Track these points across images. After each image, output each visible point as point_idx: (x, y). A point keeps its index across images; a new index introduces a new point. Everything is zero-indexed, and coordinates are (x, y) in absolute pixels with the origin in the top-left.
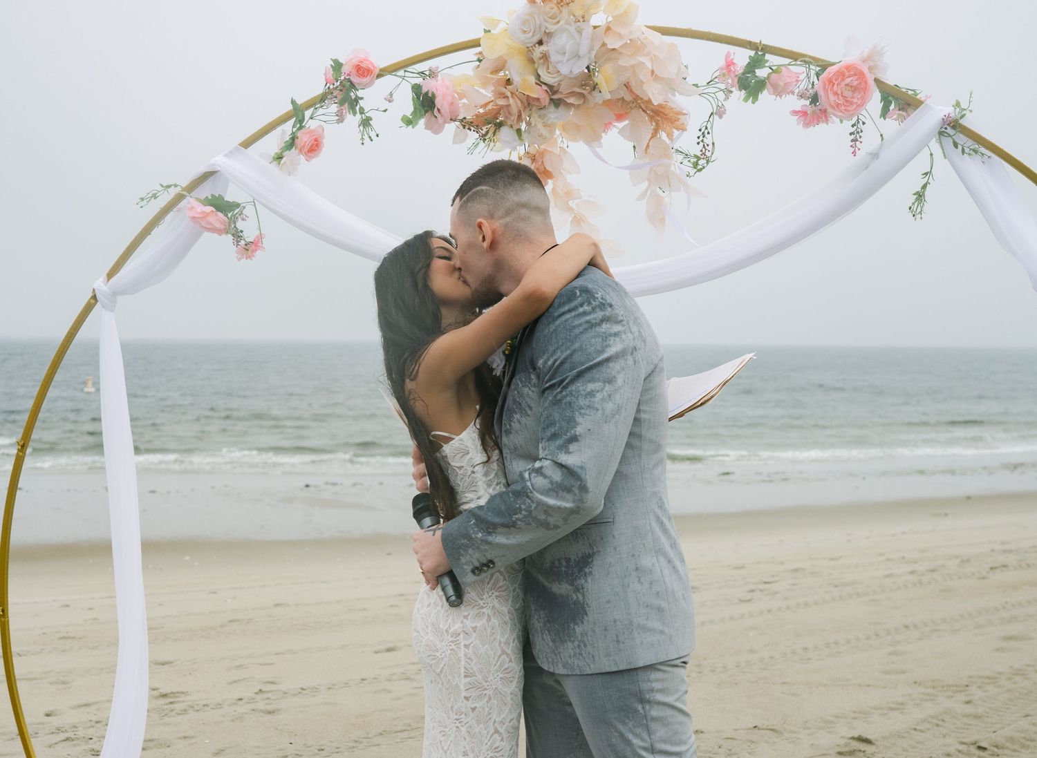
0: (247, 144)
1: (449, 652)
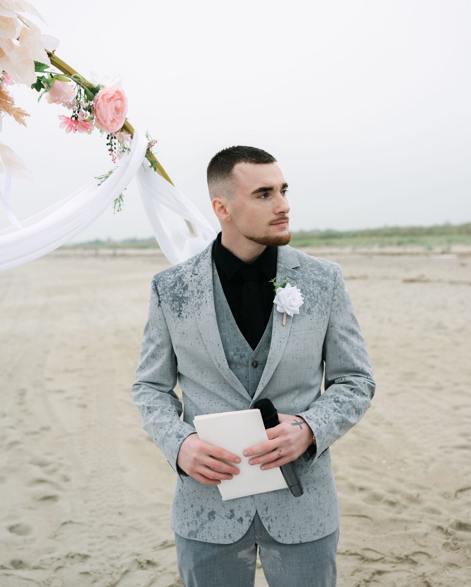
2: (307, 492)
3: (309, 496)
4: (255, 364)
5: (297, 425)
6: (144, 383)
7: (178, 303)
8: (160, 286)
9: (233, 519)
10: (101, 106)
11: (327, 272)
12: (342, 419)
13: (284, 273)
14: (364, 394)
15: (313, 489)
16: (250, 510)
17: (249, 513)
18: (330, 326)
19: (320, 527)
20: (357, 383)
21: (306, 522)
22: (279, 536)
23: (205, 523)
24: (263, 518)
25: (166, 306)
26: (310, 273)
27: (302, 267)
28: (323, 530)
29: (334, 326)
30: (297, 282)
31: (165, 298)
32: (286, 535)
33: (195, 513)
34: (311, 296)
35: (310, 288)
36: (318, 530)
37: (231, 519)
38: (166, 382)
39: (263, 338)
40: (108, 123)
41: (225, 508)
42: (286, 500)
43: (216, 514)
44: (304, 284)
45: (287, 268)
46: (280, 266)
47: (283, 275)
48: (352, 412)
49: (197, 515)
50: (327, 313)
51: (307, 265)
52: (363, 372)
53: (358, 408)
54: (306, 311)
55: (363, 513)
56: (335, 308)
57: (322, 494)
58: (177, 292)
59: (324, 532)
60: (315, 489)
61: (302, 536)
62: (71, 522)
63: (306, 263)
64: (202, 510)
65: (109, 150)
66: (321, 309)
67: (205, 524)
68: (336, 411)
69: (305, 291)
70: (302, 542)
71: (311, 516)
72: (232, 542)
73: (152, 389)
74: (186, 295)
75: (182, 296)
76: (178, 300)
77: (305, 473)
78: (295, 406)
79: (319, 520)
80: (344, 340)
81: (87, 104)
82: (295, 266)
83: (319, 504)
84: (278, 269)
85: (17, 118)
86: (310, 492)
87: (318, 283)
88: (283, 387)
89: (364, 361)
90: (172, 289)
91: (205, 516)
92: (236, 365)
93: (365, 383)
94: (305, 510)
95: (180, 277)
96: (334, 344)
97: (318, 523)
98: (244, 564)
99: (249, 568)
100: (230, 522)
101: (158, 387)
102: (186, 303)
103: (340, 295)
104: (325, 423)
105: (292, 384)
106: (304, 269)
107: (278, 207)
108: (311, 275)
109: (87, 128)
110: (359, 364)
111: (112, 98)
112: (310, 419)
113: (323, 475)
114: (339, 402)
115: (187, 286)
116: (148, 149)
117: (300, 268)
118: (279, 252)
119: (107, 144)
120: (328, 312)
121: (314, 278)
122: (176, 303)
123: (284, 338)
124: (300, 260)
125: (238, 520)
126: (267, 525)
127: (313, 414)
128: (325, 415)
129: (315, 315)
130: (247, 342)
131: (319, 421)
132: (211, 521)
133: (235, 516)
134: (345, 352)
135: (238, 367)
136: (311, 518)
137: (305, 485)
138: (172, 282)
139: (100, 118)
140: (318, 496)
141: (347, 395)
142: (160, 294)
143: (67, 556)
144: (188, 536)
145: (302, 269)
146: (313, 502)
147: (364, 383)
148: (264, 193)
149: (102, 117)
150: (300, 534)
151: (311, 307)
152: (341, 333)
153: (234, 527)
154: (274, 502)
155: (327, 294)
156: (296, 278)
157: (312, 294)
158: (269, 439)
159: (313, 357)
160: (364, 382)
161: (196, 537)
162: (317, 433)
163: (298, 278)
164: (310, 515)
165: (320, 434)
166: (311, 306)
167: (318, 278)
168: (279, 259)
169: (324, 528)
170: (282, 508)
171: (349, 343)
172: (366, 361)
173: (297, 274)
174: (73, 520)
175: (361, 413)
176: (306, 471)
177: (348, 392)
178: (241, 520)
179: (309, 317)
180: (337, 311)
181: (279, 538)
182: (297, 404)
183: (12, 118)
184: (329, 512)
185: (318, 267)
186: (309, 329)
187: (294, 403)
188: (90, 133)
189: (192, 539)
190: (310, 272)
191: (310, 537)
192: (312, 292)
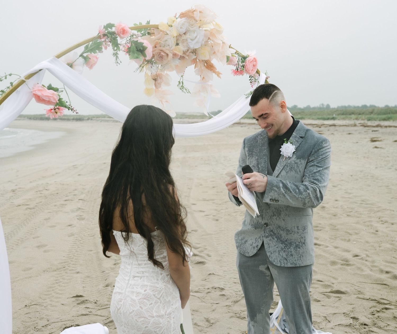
0: (59, 57)
1: (167, 322)
5: (262, 176)
8: (246, 140)
10: (248, 65)
31: (247, 145)
40: (250, 71)
46: (294, 134)
47: (293, 138)
55: (384, 283)
58: (253, 143)
62: (213, 274)
75: (255, 145)
76: (252, 146)
81: (242, 64)
82: (302, 136)
84: (292, 135)
85: (218, 75)
90: (251, 142)
95: (256, 137)
98: (264, 275)
99: (267, 277)
102: (256, 148)
109: (241, 74)
111: (252, 61)
115: (257, 141)
116: (266, 80)
119: (249, 80)
138: (252, 139)
139: (247, 70)
142: (245, 143)
143: (213, 288)
149: (248, 69)
156: (299, 141)
173: (301, 139)
174: (214, 273)
183: (216, 76)
188: (243, 75)
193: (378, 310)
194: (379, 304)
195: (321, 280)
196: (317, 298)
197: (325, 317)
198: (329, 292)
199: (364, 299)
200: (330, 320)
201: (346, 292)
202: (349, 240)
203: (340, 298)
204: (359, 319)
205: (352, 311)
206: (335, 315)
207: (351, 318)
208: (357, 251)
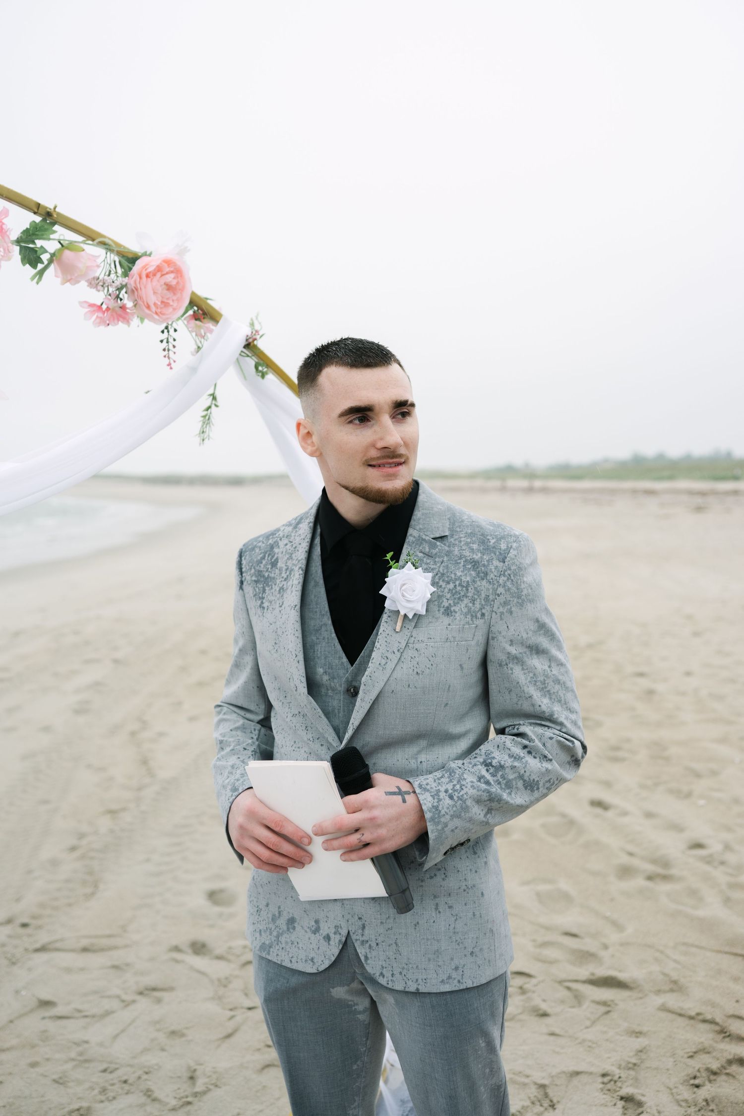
2: (433, 910)
3: (438, 916)
4: (352, 691)
5: (398, 794)
6: (227, 705)
7: (262, 586)
8: (245, 559)
9: (317, 935)
11: (493, 546)
12: (488, 794)
13: (416, 545)
14: (545, 757)
15: (447, 907)
16: (340, 925)
17: (339, 930)
18: (490, 638)
19: (454, 971)
20: (534, 737)
21: (429, 960)
22: (382, 975)
23: (282, 934)
24: (356, 940)
25: (248, 589)
26: (464, 548)
27: (452, 536)
28: (460, 978)
29: (496, 637)
30: (436, 561)
31: (248, 578)
32: (393, 974)
33: (270, 916)
34: (456, 585)
35: (457, 573)
36: (449, 976)
37: (315, 934)
38: (252, 707)
39: (366, 650)
41: (307, 914)
42: (395, 919)
43: (296, 923)
44: (447, 566)
45: (424, 537)
46: (413, 533)
47: (413, 548)
48: (516, 784)
49: (273, 919)
50: (483, 615)
51: (462, 534)
52: (552, 719)
53: (529, 779)
54: (442, 610)
56: (499, 608)
57: (461, 918)
58: (263, 568)
59: (461, 980)
60: (450, 907)
61: (420, 981)
63: (461, 530)
64: (279, 913)
65: (164, 350)
66: (473, 608)
67: (282, 936)
68: (482, 780)
69: (448, 577)
70: (420, 991)
71: (438, 950)
72: (316, 971)
73: (235, 715)
74: (272, 575)
75: (269, 574)
76: (263, 581)
77: (431, 877)
78: (417, 766)
79: (452, 959)
80: (517, 663)
82: (440, 534)
83: (454, 933)
84: (408, 538)
86: (441, 910)
87: (473, 564)
88: (392, 733)
89: (560, 701)
90: (258, 564)
91: (282, 922)
92: (328, 689)
93: (553, 738)
94: (428, 939)
95: (273, 545)
96: (498, 668)
97: (450, 963)
98: (348, 1009)
99: (358, 1016)
100: (313, 938)
101: (244, 713)
102: (270, 587)
103: (510, 586)
104: (451, 797)
105: (409, 729)
106: (456, 539)
107: (381, 439)
108: (464, 550)
109: (124, 319)
110: (544, 704)
112: (424, 788)
113: (466, 885)
114: (493, 766)
115: (277, 561)
117: (449, 537)
118: (416, 510)
119: (162, 341)
120: (486, 615)
121: (468, 555)
122: (260, 586)
123: (394, 653)
124: (454, 524)
125: (324, 938)
126: (363, 953)
127: (433, 781)
128: (454, 785)
129: (458, 618)
130: (344, 655)
131: (440, 794)
132: (290, 932)
133: (321, 931)
134: (518, 683)
135: (329, 694)
136: (437, 952)
137: (432, 898)
138: (261, 553)
140: (453, 919)
141: (513, 756)
142: (243, 570)
144: (258, 950)
145: (452, 540)
146: (443, 929)
147: (551, 738)
148: (358, 416)
150: (417, 977)
151: (452, 604)
152: (509, 651)
153: (319, 948)
154: (375, 919)
155: (486, 583)
156: (436, 554)
157: (457, 583)
158: (348, 813)
159: (449, 687)
160: (550, 736)
161: (269, 954)
162: (431, 814)
163: (438, 554)
164: (436, 949)
165: (436, 816)
166: (454, 602)
167: (474, 556)
168: (412, 523)
169: (463, 975)
170: (387, 930)
171: (527, 669)
172: (563, 702)
173: (439, 547)
175: (535, 788)
176: (432, 875)
177: (517, 751)
178: (328, 938)
179: (446, 620)
180: (502, 613)
181: (381, 977)
182: (423, 763)
184: (473, 948)
185: (480, 537)
186: (442, 640)
187: (417, 762)
189: (264, 956)
190: (463, 545)
191: (433, 985)
192: (459, 578)
193: (715, 1066)
194: (724, 1037)
195: (574, 930)
196: (544, 1001)
197: (543, 1087)
198: (584, 982)
199: (681, 1015)
200: (555, 1100)
201: (632, 985)
202: (689, 795)
203: (609, 1006)
204: (645, 1106)
205: (635, 1064)
206: (576, 1081)
207: (622, 1098)
208: (700, 830)
